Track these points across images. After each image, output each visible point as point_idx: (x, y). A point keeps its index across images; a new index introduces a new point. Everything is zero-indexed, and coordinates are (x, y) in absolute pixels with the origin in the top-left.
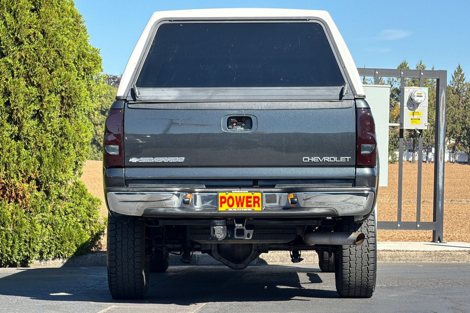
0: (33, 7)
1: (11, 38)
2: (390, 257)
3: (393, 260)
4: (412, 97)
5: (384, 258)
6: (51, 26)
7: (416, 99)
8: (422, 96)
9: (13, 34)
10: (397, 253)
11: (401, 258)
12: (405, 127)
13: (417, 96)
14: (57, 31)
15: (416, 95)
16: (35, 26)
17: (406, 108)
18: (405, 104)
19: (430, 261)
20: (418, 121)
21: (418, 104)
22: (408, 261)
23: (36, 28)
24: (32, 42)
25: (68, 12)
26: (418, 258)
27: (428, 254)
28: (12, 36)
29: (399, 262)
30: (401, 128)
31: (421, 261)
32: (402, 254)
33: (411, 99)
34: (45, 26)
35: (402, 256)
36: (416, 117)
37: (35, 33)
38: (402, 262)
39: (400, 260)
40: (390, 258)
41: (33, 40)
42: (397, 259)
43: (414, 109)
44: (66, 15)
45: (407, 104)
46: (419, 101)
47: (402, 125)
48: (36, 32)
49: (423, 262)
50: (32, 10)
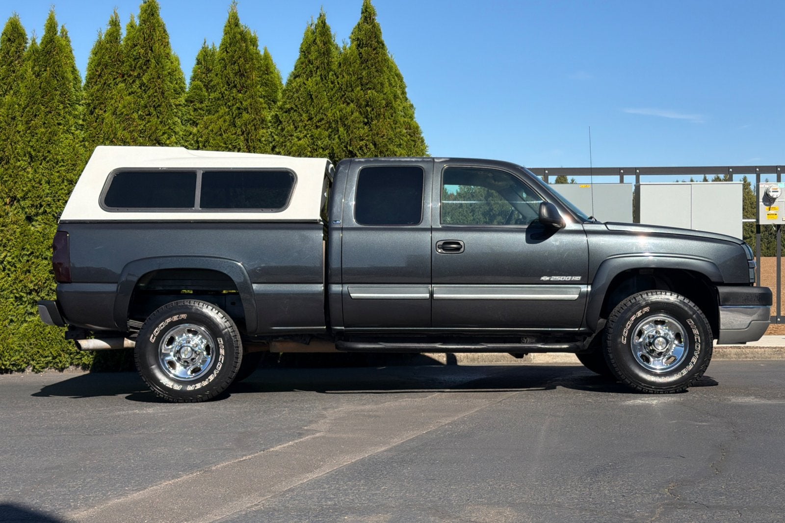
0: (366, 120)
1: (344, 151)
2: (736, 354)
3: (739, 358)
4: (768, 193)
5: (729, 356)
6: (382, 137)
7: (771, 194)
8: (777, 191)
9: (346, 147)
10: (744, 350)
11: (748, 355)
12: (761, 223)
13: (773, 192)
14: (387, 142)
15: (771, 190)
16: (367, 138)
17: (761, 204)
18: (761, 200)
19: (780, 358)
20: (775, 216)
21: (774, 199)
22: (755, 359)
23: (367, 140)
24: (364, 153)
25: (401, 124)
26: (766, 355)
27: (778, 351)
28: (344, 149)
29: (745, 359)
30: (758, 224)
31: (770, 358)
32: (748, 352)
33: (767, 195)
34: (376, 138)
35: (748, 354)
36: (772, 212)
37: (366, 145)
38: (749, 359)
39: (746, 357)
40: (735, 356)
41: (365, 151)
42: (743, 356)
43: (770, 205)
44: (399, 127)
45: (763, 199)
46: (775, 197)
47: (758, 220)
48: (368, 143)
49: (772, 359)
50: (365, 124)
